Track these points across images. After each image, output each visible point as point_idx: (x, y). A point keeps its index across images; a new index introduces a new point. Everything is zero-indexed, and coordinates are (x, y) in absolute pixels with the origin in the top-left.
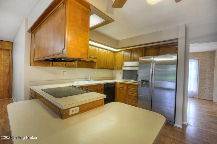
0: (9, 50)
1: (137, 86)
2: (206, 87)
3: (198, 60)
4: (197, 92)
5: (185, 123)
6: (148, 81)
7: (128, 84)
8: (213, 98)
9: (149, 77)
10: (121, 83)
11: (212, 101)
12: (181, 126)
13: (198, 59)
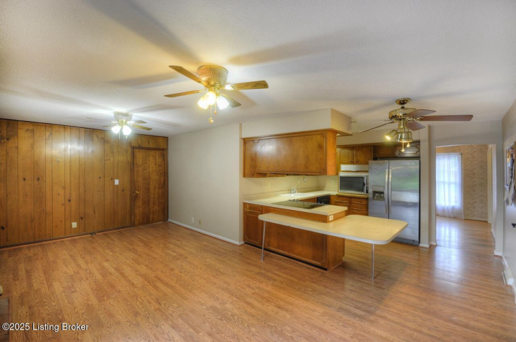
0: (164, 150)
1: (367, 199)
2: (476, 200)
3: (460, 156)
4: (462, 209)
5: (433, 243)
6: (383, 193)
7: (351, 197)
8: (487, 218)
9: (384, 187)
10: (338, 196)
11: (487, 222)
12: (427, 246)
13: (461, 154)
